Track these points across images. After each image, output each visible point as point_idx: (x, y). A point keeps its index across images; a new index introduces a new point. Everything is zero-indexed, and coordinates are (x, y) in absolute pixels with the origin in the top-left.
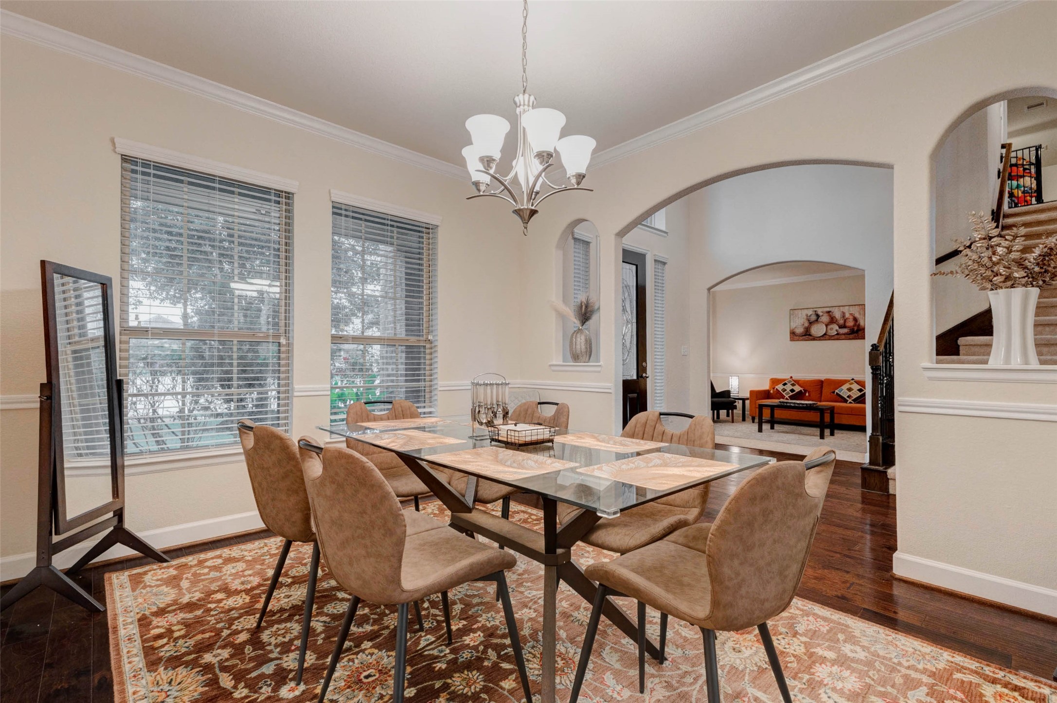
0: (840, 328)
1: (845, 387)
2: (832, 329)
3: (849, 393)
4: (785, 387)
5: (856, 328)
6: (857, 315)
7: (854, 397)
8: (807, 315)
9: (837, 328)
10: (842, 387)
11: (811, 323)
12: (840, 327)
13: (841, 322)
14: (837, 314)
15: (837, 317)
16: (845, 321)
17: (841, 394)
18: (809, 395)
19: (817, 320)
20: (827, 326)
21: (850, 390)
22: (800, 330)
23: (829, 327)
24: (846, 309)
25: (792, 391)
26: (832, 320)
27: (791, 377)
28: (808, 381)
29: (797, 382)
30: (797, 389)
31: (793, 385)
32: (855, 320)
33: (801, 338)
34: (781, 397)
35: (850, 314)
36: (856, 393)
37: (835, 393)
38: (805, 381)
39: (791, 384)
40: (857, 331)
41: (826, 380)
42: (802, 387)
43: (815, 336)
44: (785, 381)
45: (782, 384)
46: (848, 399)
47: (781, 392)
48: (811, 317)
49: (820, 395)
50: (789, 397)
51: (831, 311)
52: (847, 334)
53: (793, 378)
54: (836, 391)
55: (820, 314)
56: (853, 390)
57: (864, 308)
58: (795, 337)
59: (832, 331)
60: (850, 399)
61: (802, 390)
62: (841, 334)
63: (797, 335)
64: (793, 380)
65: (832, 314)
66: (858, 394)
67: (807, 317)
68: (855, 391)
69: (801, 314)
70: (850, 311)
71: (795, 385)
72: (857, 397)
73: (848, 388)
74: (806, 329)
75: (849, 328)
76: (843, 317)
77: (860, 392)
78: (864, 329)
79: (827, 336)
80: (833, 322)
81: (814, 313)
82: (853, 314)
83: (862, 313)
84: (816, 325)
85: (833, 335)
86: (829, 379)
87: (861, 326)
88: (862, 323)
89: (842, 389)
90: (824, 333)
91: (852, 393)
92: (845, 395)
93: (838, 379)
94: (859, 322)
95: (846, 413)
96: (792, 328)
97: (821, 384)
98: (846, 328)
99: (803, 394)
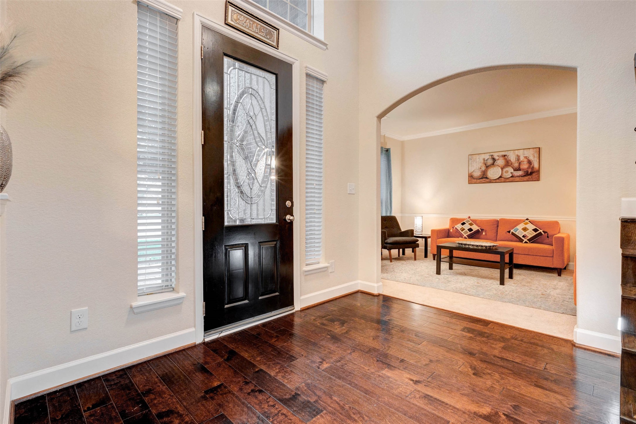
0: (514, 171)
1: (520, 227)
2: (507, 172)
3: (524, 233)
4: (464, 226)
5: (530, 171)
6: (531, 158)
7: (530, 236)
8: (484, 160)
9: (512, 170)
10: (517, 227)
11: (487, 167)
12: (515, 170)
13: (516, 165)
14: (512, 158)
15: (512, 160)
16: (520, 164)
17: (516, 233)
18: (486, 234)
19: (493, 164)
20: (502, 169)
21: (525, 229)
22: (477, 174)
23: (505, 170)
24: (521, 153)
25: (470, 230)
26: (508, 164)
27: (469, 217)
28: (485, 221)
29: (475, 222)
30: (475, 228)
31: (471, 224)
32: (530, 162)
33: (478, 181)
34: (460, 238)
35: (525, 157)
36: (531, 233)
37: (511, 233)
38: (482, 221)
39: (469, 224)
40: (531, 173)
41: (501, 219)
42: (479, 227)
43: (492, 179)
44: (464, 221)
45: (461, 224)
46: (523, 238)
47: (459, 231)
48: (488, 162)
49: (495, 234)
50: (467, 236)
51: (506, 155)
52: (522, 177)
53: (471, 219)
54: (512, 231)
55: (497, 158)
56: (528, 229)
57: (538, 150)
58: (473, 180)
59: (507, 174)
60: (525, 239)
61: (480, 230)
62: (515, 177)
63: (475, 179)
64: (471, 220)
65: (508, 158)
66: (533, 234)
67: (484, 161)
68: (530, 231)
69: (479, 159)
70: (525, 154)
71: (473, 225)
72: (532, 237)
73: (523, 228)
74: (483, 173)
75: (523, 171)
76: (518, 160)
77: (536, 232)
78: (538, 171)
79: (503, 179)
80: (508, 166)
81: (491, 157)
82: (529, 157)
83: (536, 156)
84: (492, 169)
85: (508, 178)
86: (504, 219)
87: (535, 168)
88: (536, 166)
89: (518, 229)
90: (499, 176)
91: (528, 232)
92: (521, 235)
93: (513, 219)
94: (534, 165)
95: (523, 253)
96: (470, 172)
97: (497, 223)
98: (521, 170)
99: (480, 233)
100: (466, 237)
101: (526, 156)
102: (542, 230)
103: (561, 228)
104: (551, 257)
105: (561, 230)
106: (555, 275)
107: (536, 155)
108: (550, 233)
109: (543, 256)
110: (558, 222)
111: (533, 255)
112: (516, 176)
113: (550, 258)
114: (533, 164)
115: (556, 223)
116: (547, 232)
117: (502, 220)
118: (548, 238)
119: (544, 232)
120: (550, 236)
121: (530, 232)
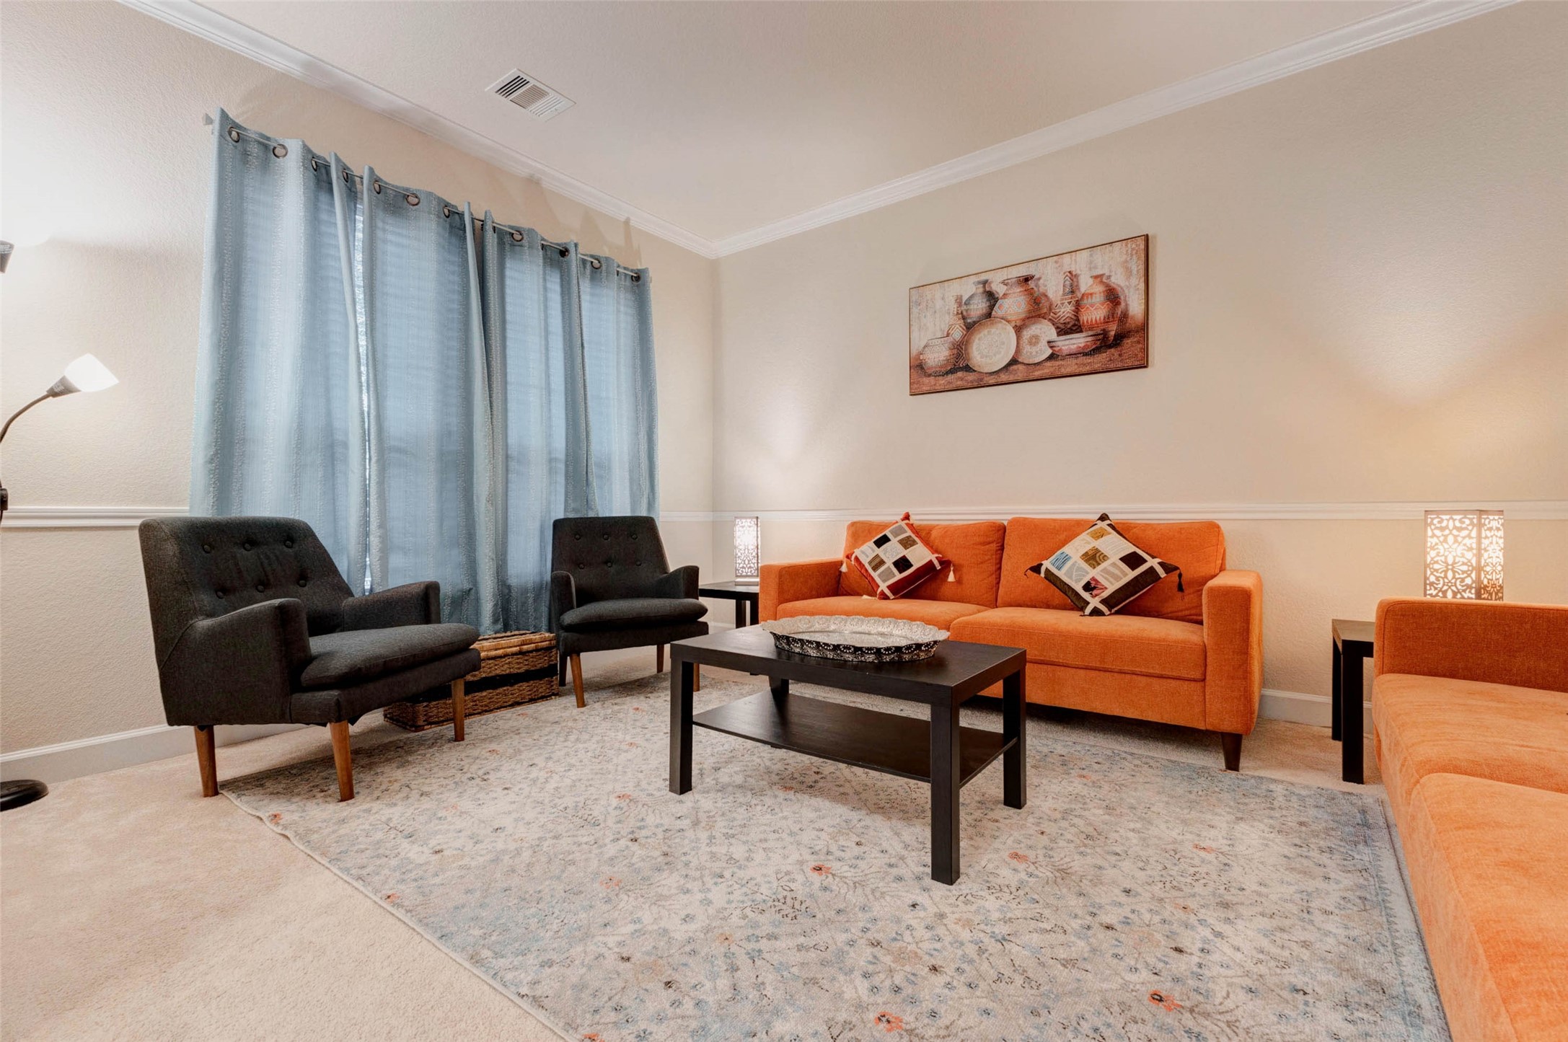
0: (1059, 334)
1: (1076, 548)
2: (1034, 340)
3: (1092, 573)
4: (880, 551)
5: (1113, 329)
6: (1118, 280)
7: (1111, 587)
8: (959, 301)
9: (1051, 333)
10: (1067, 549)
11: (970, 327)
12: (1064, 330)
13: (1066, 311)
14: (1053, 287)
15: (1050, 294)
16: (1078, 306)
17: (1061, 574)
18: (959, 581)
19: (988, 315)
20: (1019, 330)
21: (1093, 558)
22: (938, 356)
23: (1027, 334)
24: (1080, 264)
25: (902, 564)
26: (1038, 309)
27: (907, 517)
28: (958, 528)
29: (923, 534)
30: (920, 556)
31: (907, 543)
32: (1113, 297)
33: (942, 382)
34: (865, 597)
35: (1096, 277)
36: (1117, 572)
37: (1043, 575)
38: (948, 531)
39: (901, 542)
40: (1120, 338)
41: (1017, 522)
42: (934, 550)
43: (986, 370)
44: (887, 532)
45: (875, 542)
46: (1086, 595)
47: (866, 571)
48: (972, 307)
49: (993, 579)
50: (889, 587)
51: (1032, 277)
52: (1085, 354)
53: (911, 522)
54: (1047, 564)
55: (999, 289)
56: (1105, 558)
57: (1142, 246)
58: (926, 380)
59: (1034, 349)
60: (1094, 596)
61: (936, 562)
62: (1064, 358)
63: (930, 375)
64: (911, 526)
65: (1037, 286)
66: (1126, 575)
67: (960, 305)
68: (1114, 564)
69: (943, 299)
70: (1096, 267)
71: (914, 543)
72: (1120, 589)
73: (1086, 554)
74: (955, 351)
75: (1091, 333)
76: (1073, 292)
77: (1133, 568)
78: (1143, 329)
79: (1021, 367)
80: (1039, 316)
81: (981, 290)
82: (1109, 277)
83: (1135, 269)
84: (986, 332)
85: (1038, 364)
86: (1025, 519)
87: (1132, 317)
88: (1135, 307)
89: (1066, 558)
90: (1010, 357)
91: (1105, 569)
92: (1078, 581)
93: (1054, 520)
94: (1127, 305)
95: (1079, 663)
96: (914, 352)
97: (998, 536)
98: (1081, 331)
99: (941, 576)
100: (888, 592)
101: (1099, 272)
102: (1158, 560)
103: (1227, 550)
104: (1194, 680)
105: (1227, 557)
106: (1214, 761)
107: (1137, 266)
108: (1191, 570)
109: (1161, 677)
110: (1218, 527)
111: (1121, 672)
112: (1065, 352)
113: (1193, 684)
114: (1123, 304)
115: (1212, 529)
116: (1177, 568)
117: (1020, 523)
118: (1180, 594)
119: (1168, 568)
120: (1191, 583)
121: (1113, 570)
